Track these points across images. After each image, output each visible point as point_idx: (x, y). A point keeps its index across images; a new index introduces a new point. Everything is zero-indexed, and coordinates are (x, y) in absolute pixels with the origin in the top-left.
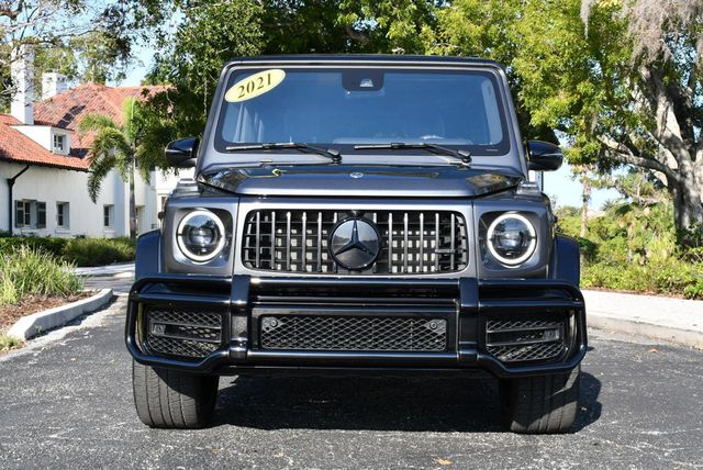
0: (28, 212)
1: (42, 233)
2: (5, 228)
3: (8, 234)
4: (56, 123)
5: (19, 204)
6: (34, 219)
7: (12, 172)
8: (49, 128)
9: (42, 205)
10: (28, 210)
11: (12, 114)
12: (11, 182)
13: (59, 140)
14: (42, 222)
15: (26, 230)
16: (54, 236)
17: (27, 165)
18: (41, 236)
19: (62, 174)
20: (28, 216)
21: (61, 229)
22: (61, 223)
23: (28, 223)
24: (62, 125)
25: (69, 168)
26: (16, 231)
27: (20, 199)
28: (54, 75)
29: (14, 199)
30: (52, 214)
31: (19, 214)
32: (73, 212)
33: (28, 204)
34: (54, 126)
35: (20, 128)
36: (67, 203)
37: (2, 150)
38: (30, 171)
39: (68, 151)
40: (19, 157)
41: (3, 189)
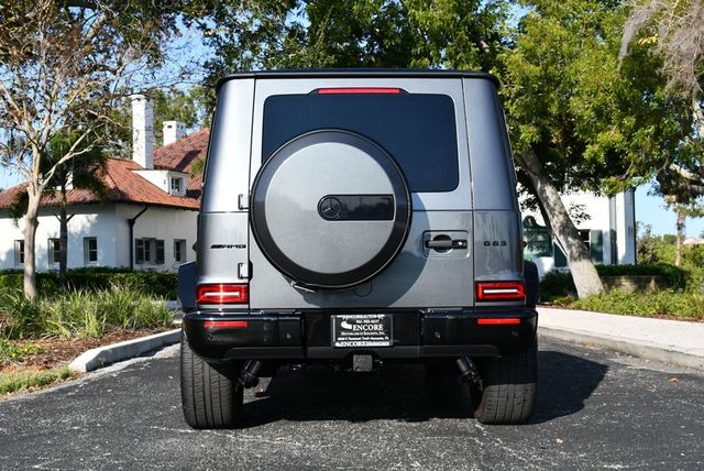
0: (147, 249)
1: (160, 269)
2: (126, 265)
3: (129, 270)
4: (174, 166)
5: (139, 242)
6: (153, 255)
7: (134, 212)
8: (165, 172)
9: (161, 243)
10: (147, 248)
11: (134, 159)
12: (131, 223)
13: (176, 183)
14: (160, 258)
15: (146, 266)
16: (171, 270)
17: (146, 206)
18: (159, 271)
19: (178, 215)
20: (147, 253)
21: (179, 265)
22: (178, 258)
23: (148, 259)
24: (180, 168)
25: (185, 209)
26: (136, 267)
27: (140, 237)
28: (173, 123)
29: (134, 238)
30: (169, 250)
31: (140, 252)
33: (148, 242)
34: (171, 170)
35: (141, 173)
36: (185, 241)
37: (122, 193)
38: (149, 212)
39: (184, 193)
40: (138, 199)
41: (124, 228)
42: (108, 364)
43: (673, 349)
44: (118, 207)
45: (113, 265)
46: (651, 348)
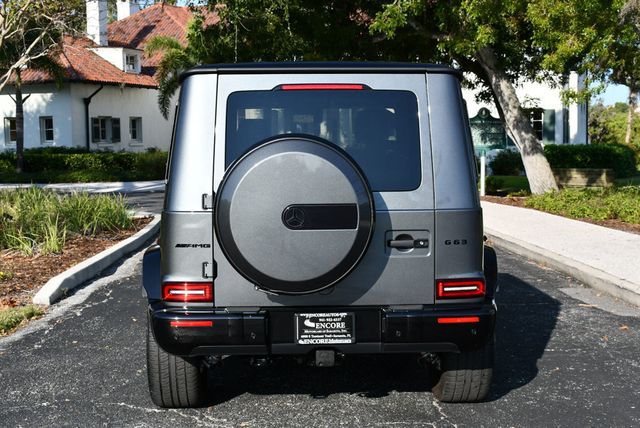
0: (103, 128)
1: (116, 148)
2: (83, 144)
3: (85, 151)
4: (128, 42)
5: (95, 121)
6: (109, 134)
7: (89, 91)
8: (120, 50)
9: (116, 122)
10: (103, 126)
11: (88, 36)
12: (87, 102)
13: (130, 60)
14: (116, 137)
15: (102, 145)
16: (128, 149)
17: (101, 85)
18: (115, 150)
19: (133, 92)
20: (104, 132)
21: (135, 143)
22: (134, 136)
23: (104, 137)
24: (133, 45)
25: (140, 86)
26: (93, 146)
27: (96, 116)
29: (90, 116)
30: (125, 129)
31: (96, 130)
32: (146, 126)
33: (103, 120)
34: (125, 46)
35: (95, 50)
36: (140, 118)
37: (77, 72)
38: (104, 90)
39: (139, 70)
40: (93, 78)
41: (79, 108)
42: (71, 292)
43: (625, 285)
44: (73, 87)
45: (69, 145)
46: (603, 281)
